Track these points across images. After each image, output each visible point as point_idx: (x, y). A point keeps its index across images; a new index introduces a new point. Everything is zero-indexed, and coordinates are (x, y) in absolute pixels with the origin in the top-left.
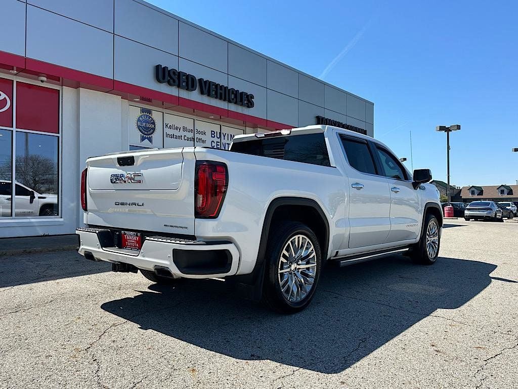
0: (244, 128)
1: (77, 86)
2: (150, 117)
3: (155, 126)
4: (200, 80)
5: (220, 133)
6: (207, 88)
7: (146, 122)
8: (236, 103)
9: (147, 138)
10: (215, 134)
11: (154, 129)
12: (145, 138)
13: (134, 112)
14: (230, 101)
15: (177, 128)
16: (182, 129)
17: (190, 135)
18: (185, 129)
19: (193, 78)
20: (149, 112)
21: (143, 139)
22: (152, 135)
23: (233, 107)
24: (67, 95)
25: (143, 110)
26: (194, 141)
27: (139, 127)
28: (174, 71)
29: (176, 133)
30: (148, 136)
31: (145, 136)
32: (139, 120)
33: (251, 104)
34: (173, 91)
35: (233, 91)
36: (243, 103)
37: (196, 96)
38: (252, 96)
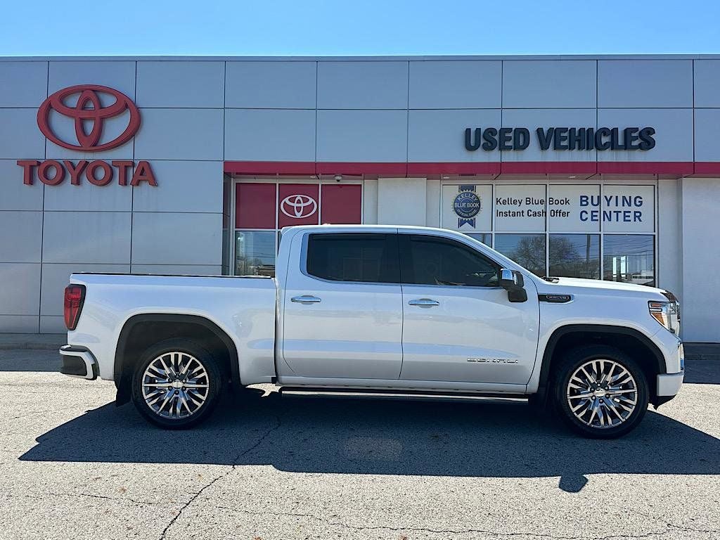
0: (654, 182)
1: (377, 177)
2: (472, 195)
3: (479, 205)
4: (538, 131)
5: (599, 198)
6: (550, 138)
7: (466, 201)
8: (613, 149)
9: (468, 222)
10: (589, 201)
11: (478, 209)
12: (465, 222)
14: (599, 149)
15: (515, 202)
16: (524, 203)
17: (540, 208)
18: (529, 201)
19: (525, 132)
20: (472, 188)
21: (461, 223)
22: (476, 216)
23: (607, 156)
24: (368, 187)
25: (462, 188)
26: (546, 216)
27: (456, 209)
28: (491, 131)
29: (515, 208)
30: (470, 219)
31: (464, 219)
32: (456, 201)
33: (649, 144)
34: (494, 157)
35: (604, 131)
36: (627, 146)
37: (533, 154)
38: (650, 131)
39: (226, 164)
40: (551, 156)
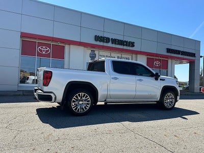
0: (132, 55)
1: (69, 44)
2: (94, 53)
3: (96, 56)
4: (112, 39)
5: (121, 57)
6: (114, 41)
8: (126, 46)
10: (119, 57)
13: (89, 51)
14: (124, 45)
15: (104, 56)
18: (107, 56)
19: (109, 39)
20: (94, 51)
23: (125, 47)
25: (92, 51)
27: (90, 56)
28: (101, 37)
31: (92, 59)
32: (90, 54)
33: (133, 46)
34: (101, 44)
35: (125, 41)
36: (129, 46)
37: (110, 45)
38: (134, 43)
39: (22, 33)
40: (114, 46)
